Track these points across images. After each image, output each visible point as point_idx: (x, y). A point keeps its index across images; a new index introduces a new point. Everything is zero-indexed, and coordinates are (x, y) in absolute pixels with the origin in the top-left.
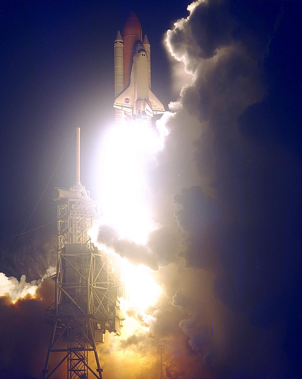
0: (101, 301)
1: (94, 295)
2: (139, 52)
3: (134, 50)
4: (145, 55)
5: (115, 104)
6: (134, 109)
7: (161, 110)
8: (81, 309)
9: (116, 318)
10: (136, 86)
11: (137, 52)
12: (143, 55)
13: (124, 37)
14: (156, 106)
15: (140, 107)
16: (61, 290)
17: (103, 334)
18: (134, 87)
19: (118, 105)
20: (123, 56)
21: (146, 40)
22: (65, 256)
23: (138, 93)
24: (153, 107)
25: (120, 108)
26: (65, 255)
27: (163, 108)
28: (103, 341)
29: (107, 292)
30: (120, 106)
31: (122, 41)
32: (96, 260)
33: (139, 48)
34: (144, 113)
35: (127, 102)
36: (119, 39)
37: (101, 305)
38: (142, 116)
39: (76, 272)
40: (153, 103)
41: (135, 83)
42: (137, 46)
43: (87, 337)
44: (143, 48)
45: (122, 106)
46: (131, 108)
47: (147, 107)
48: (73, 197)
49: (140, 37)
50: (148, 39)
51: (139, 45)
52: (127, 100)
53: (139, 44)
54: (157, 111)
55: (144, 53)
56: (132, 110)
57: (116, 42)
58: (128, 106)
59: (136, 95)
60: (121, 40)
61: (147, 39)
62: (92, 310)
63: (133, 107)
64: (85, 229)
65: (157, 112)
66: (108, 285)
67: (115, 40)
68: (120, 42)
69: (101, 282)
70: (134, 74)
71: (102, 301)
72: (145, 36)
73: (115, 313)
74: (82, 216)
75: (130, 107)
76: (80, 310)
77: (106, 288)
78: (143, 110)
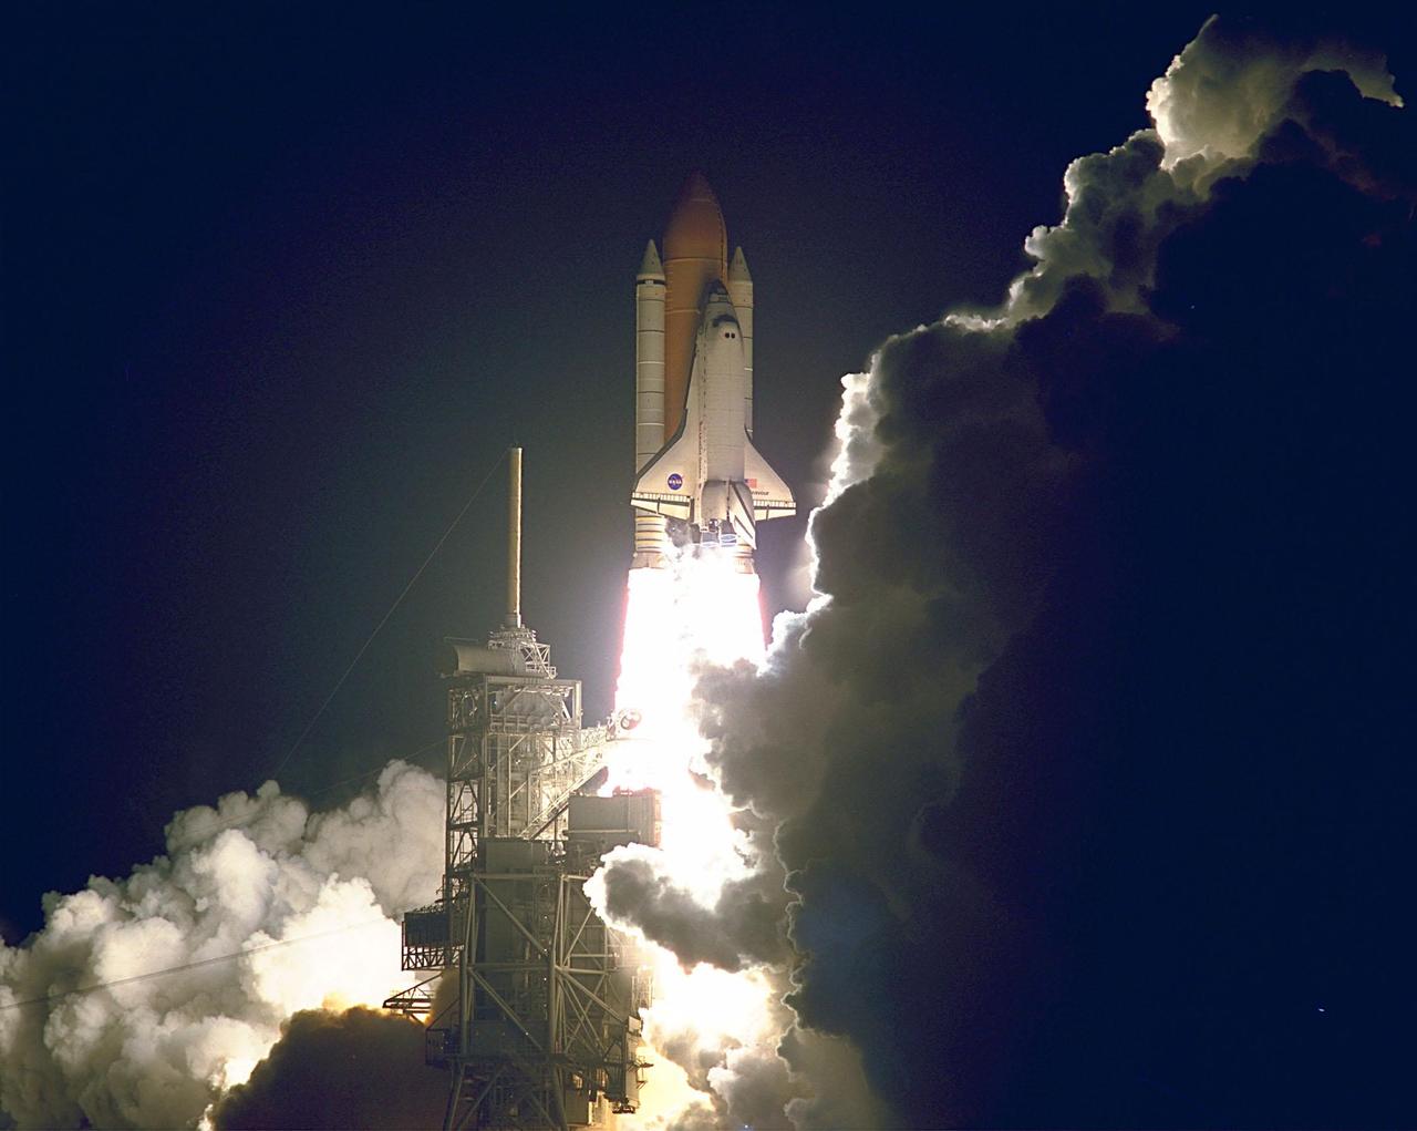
0: (584, 1006)
1: (565, 995)
2: (716, 324)
3: (699, 308)
4: (733, 336)
5: (637, 495)
6: (696, 509)
7: (782, 505)
8: (531, 1038)
9: (628, 1066)
10: (704, 438)
11: (711, 323)
12: (727, 335)
13: (668, 262)
14: (767, 493)
15: (715, 508)
16: (472, 980)
17: (590, 1104)
18: (697, 437)
19: (646, 496)
20: (666, 327)
21: (741, 266)
22: (484, 881)
23: (709, 461)
24: (754, 497)
25: (653, 506)
26: (484, 877)
27: (790, 498)
28: (590, 1121)
29: (603, 984)
30: (653, 501)
31: (662, 278)
32: (572, 890)
33: (716, 309)
34: (727, 526)
35: (675, 487)
36: (651, 272)
37: (585, 1022)
38: (720, 536)
39: (514, 928)
40: (758, 483)
41: (701, 424)
42: (709, 302)
43: (547, 1116)
44: (730, 313)
45: (659, 501)
46: (686, 504)
47: (738, 510)
48: (499, 670)
49: (719, 261)
50: (747, 261)
51: (717, 299)
52: (674, 483)
53: (715, 297)
54: (768, 508)
55: (731, 329)
56: (688, 509)
57: (643, 282)
58: (677, 499)
59: (705, 466)
60: (659, 273)
61: (744, 261)
62: (560, 1039)
63: (693, 501)
64: (533, 769)
65: (771, 511)
66: (606, 962)
67: (638, 272)
68: (656, 282)
69: (586, 953)
70: (699, 394)
71: (587, 1009)
72: (735, 249)
73: (624, 1048)
74: (525, 730)
75: (685, 500)
76: (530, 1042)
77: (598, 969)
78: (725, 518)
